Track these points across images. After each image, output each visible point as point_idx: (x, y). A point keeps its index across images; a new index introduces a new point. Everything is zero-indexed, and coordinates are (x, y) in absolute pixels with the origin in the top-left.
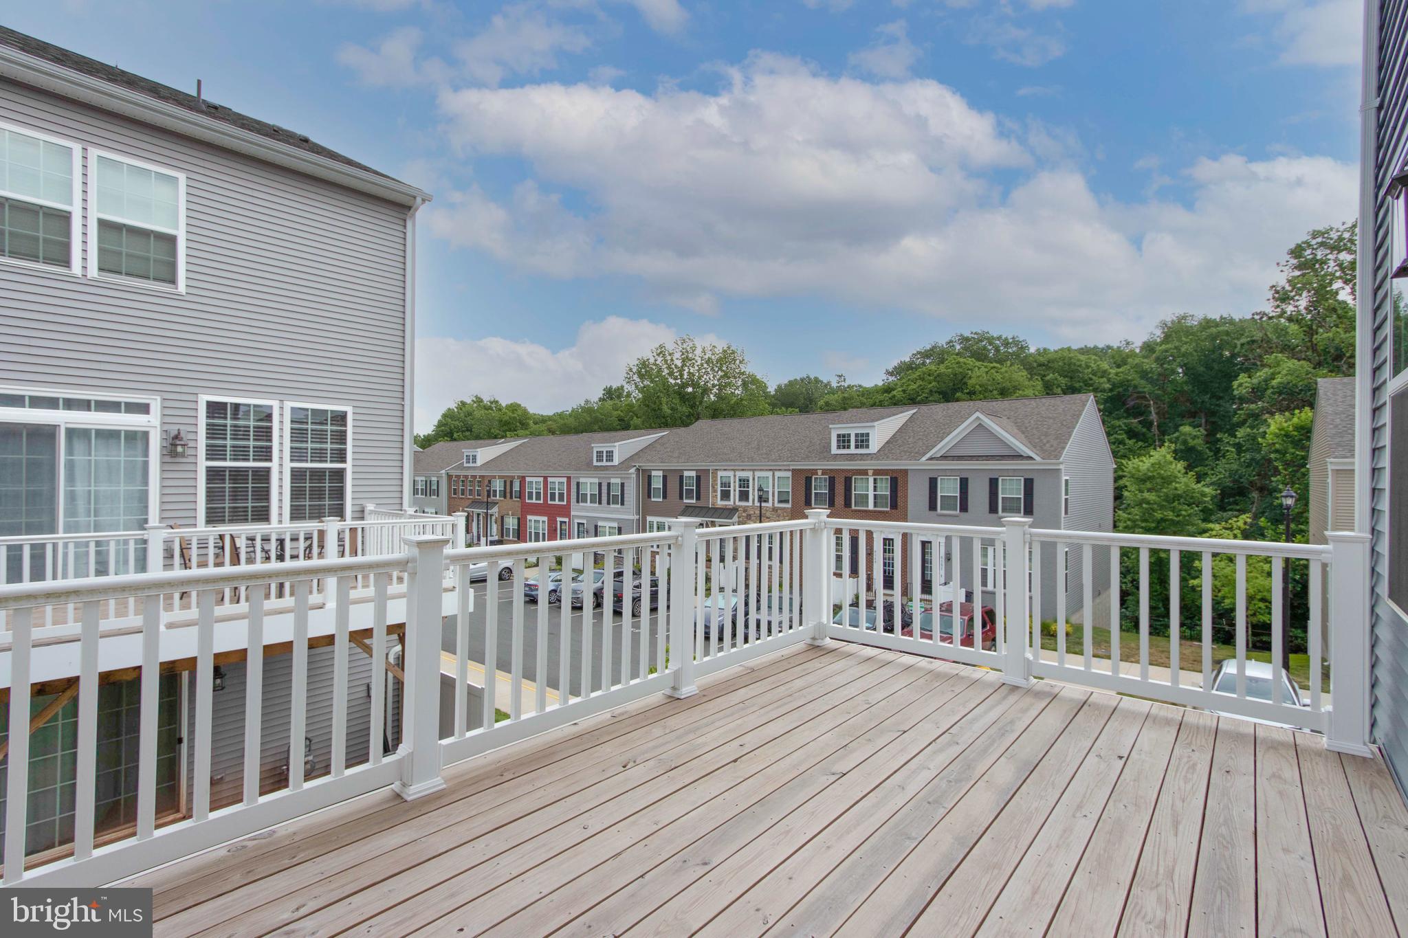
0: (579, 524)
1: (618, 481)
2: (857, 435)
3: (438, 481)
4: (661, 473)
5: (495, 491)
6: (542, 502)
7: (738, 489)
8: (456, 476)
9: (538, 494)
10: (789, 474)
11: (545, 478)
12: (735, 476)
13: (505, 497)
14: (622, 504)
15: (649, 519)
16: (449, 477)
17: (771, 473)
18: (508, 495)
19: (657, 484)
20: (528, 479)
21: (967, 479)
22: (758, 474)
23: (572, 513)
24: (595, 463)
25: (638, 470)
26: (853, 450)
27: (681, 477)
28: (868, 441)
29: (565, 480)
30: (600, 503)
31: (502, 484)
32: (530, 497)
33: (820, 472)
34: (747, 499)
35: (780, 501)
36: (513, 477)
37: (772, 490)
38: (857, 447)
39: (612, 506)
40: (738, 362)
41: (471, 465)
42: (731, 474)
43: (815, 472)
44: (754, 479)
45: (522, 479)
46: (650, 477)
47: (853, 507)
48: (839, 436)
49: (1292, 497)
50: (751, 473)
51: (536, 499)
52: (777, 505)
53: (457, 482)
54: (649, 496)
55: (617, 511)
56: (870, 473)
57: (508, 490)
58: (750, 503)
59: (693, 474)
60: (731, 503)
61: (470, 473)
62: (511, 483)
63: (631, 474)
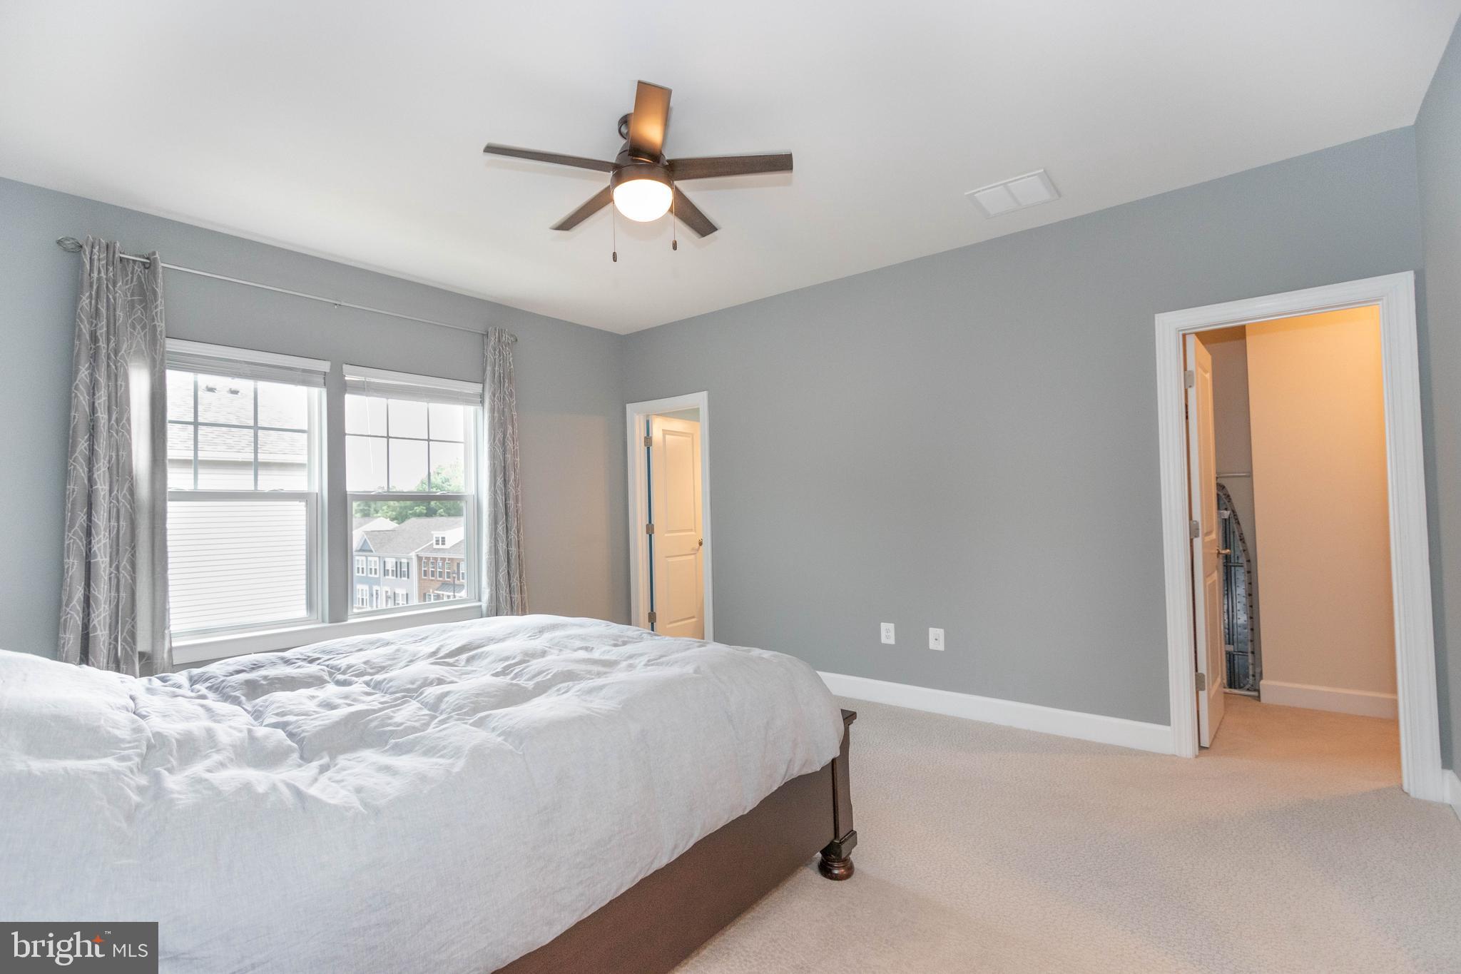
3: (408, 563)
8: (426, 558)
16: (420, 559)
53: (426, 564)
61: (439, 555)
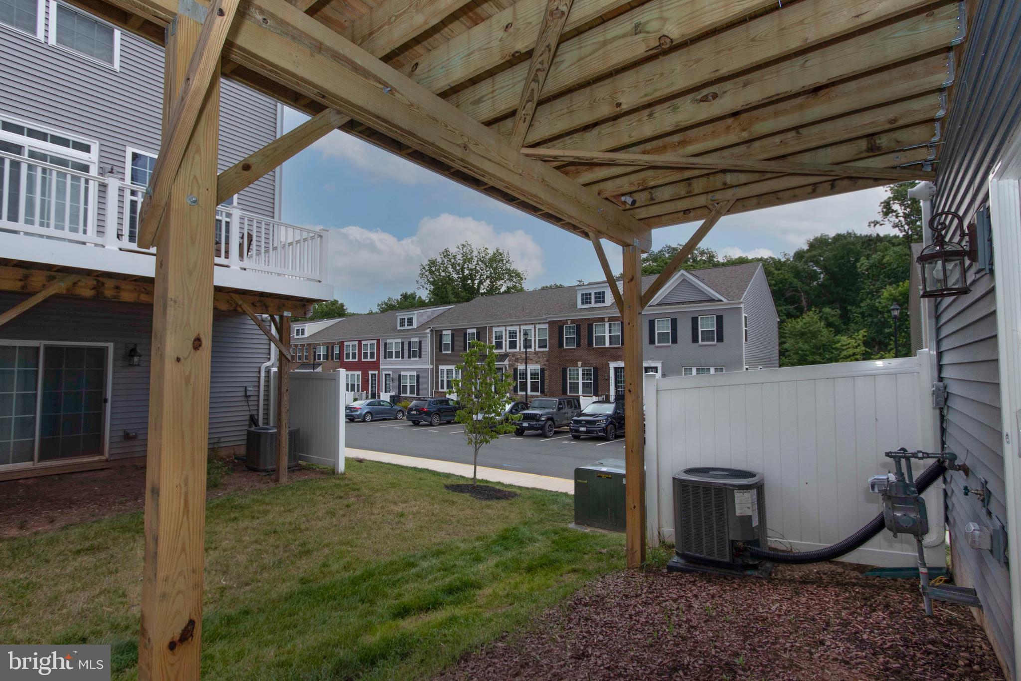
0: (386, 375)
1: (417, 340)
2: (596, 294)
4: (449, 332)
5: (319, 355)
6: (357, 360)
7: (508, 340)
9: (354, 355)
10: (546, 326)
11: (360, 342)
12: (506, 330)
13: (327, 359)
14: (420, 357)
15: (441, 367)
17: (533, 326)
18: (330, 358)
19: (447, 340)
20: (346, 343)
21: (676, 319)
22: (523, 327)
23: (381, 367)
24: (399, 328)
25: (432, 331)
26: (593, 305)
27: (465, 334)
28: (604, 297)
29: (375, 342)
30: (403, 357)
31: (326, 349)
32: (348, 357)
33: (569, 322)
34: (515, 347)
35: (540, 347)
36: (334, 343)
37: (534, 338)
38: (596, 302)
39: (412, 359)
40: (504, 262)
41: (300, 336)
42: (503, 329)
43: (565, 322)
44: (520, 332)
45: (341, 344)
46: (441, 336)
47: (594, 346)
48: (583, 295)
49: (897, 309)
50: (518, 327)
51: (353, 358)
52: (537, 349)
54: (441, 351)
55: (416, 363)
56: (606, 320)
57: (330, 354)
58: (518, 350)
59: (474, 331)
60: (503, 350)
62: (333, 348)
63: (427, 333)
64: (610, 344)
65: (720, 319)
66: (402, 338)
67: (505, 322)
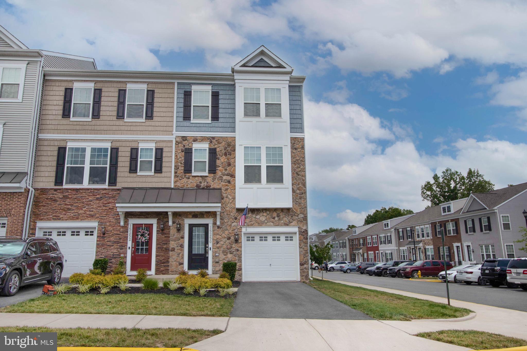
0: (381, 253)
1: (390, 234)
2: (447, 207)
4: (401, 230)
7: (421, 233)
9: (370, 243)
10: (430, 225)
11: (371, 236)
14: (391, 243)
15: (400, 248)
18: (364, 245)
19: (401, 234)
20: (367, 237)
21: (473, 219)
23: (379, 249)
25: (395, 229)
27: (407, 230)
28: (450, 209)
29: (376, 236)
30: (386, 244)
32: (368, 245)
33: (438, 223)
34: (424, 237)
37: (430, 232)
38: (448, 212)
39: (389, 244)
41: (355, 234)
42: (419, 227)
43: (436, 223)
44: (425, 228)
46: (399, 231)
47: (448, 235)
48: (443, 208)
50: (424, 226)
51: (370, 245)
52: (431, 238)
54: (400, 240)
55: (390, 246)
56: (450, 221)
57: (364, 243)
60: (420, 238)
63: (392, 231)
64: (454, 234)
65: (489, 218)
66: (385, 234)
67: (419, 224)
